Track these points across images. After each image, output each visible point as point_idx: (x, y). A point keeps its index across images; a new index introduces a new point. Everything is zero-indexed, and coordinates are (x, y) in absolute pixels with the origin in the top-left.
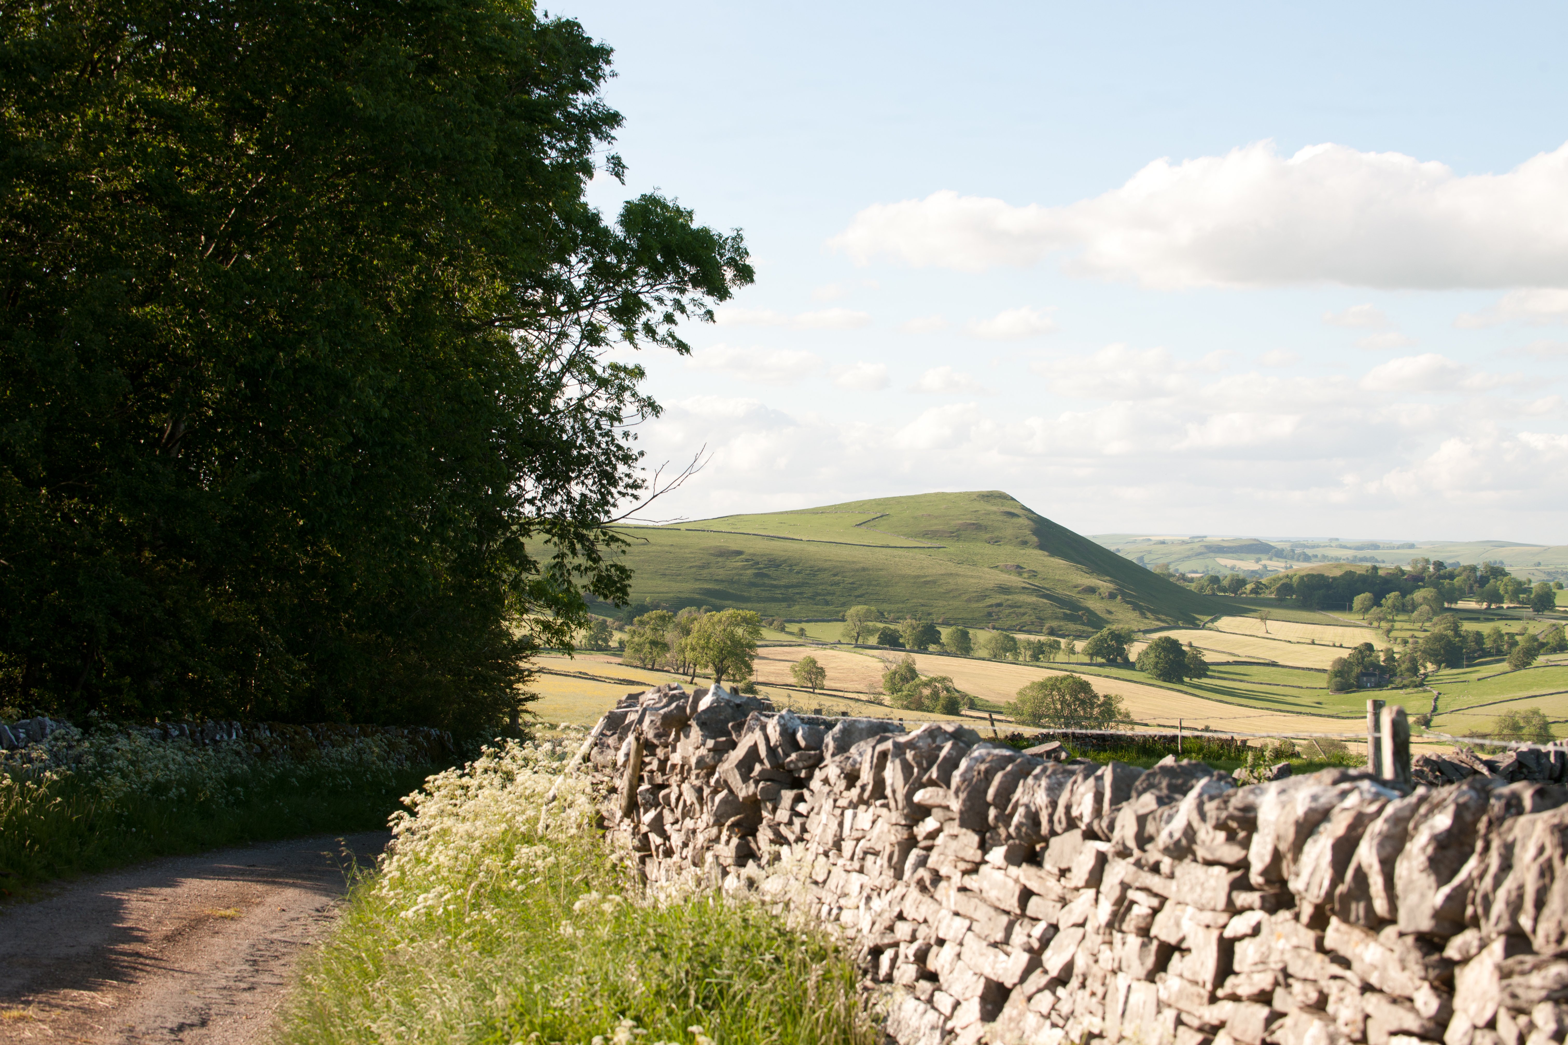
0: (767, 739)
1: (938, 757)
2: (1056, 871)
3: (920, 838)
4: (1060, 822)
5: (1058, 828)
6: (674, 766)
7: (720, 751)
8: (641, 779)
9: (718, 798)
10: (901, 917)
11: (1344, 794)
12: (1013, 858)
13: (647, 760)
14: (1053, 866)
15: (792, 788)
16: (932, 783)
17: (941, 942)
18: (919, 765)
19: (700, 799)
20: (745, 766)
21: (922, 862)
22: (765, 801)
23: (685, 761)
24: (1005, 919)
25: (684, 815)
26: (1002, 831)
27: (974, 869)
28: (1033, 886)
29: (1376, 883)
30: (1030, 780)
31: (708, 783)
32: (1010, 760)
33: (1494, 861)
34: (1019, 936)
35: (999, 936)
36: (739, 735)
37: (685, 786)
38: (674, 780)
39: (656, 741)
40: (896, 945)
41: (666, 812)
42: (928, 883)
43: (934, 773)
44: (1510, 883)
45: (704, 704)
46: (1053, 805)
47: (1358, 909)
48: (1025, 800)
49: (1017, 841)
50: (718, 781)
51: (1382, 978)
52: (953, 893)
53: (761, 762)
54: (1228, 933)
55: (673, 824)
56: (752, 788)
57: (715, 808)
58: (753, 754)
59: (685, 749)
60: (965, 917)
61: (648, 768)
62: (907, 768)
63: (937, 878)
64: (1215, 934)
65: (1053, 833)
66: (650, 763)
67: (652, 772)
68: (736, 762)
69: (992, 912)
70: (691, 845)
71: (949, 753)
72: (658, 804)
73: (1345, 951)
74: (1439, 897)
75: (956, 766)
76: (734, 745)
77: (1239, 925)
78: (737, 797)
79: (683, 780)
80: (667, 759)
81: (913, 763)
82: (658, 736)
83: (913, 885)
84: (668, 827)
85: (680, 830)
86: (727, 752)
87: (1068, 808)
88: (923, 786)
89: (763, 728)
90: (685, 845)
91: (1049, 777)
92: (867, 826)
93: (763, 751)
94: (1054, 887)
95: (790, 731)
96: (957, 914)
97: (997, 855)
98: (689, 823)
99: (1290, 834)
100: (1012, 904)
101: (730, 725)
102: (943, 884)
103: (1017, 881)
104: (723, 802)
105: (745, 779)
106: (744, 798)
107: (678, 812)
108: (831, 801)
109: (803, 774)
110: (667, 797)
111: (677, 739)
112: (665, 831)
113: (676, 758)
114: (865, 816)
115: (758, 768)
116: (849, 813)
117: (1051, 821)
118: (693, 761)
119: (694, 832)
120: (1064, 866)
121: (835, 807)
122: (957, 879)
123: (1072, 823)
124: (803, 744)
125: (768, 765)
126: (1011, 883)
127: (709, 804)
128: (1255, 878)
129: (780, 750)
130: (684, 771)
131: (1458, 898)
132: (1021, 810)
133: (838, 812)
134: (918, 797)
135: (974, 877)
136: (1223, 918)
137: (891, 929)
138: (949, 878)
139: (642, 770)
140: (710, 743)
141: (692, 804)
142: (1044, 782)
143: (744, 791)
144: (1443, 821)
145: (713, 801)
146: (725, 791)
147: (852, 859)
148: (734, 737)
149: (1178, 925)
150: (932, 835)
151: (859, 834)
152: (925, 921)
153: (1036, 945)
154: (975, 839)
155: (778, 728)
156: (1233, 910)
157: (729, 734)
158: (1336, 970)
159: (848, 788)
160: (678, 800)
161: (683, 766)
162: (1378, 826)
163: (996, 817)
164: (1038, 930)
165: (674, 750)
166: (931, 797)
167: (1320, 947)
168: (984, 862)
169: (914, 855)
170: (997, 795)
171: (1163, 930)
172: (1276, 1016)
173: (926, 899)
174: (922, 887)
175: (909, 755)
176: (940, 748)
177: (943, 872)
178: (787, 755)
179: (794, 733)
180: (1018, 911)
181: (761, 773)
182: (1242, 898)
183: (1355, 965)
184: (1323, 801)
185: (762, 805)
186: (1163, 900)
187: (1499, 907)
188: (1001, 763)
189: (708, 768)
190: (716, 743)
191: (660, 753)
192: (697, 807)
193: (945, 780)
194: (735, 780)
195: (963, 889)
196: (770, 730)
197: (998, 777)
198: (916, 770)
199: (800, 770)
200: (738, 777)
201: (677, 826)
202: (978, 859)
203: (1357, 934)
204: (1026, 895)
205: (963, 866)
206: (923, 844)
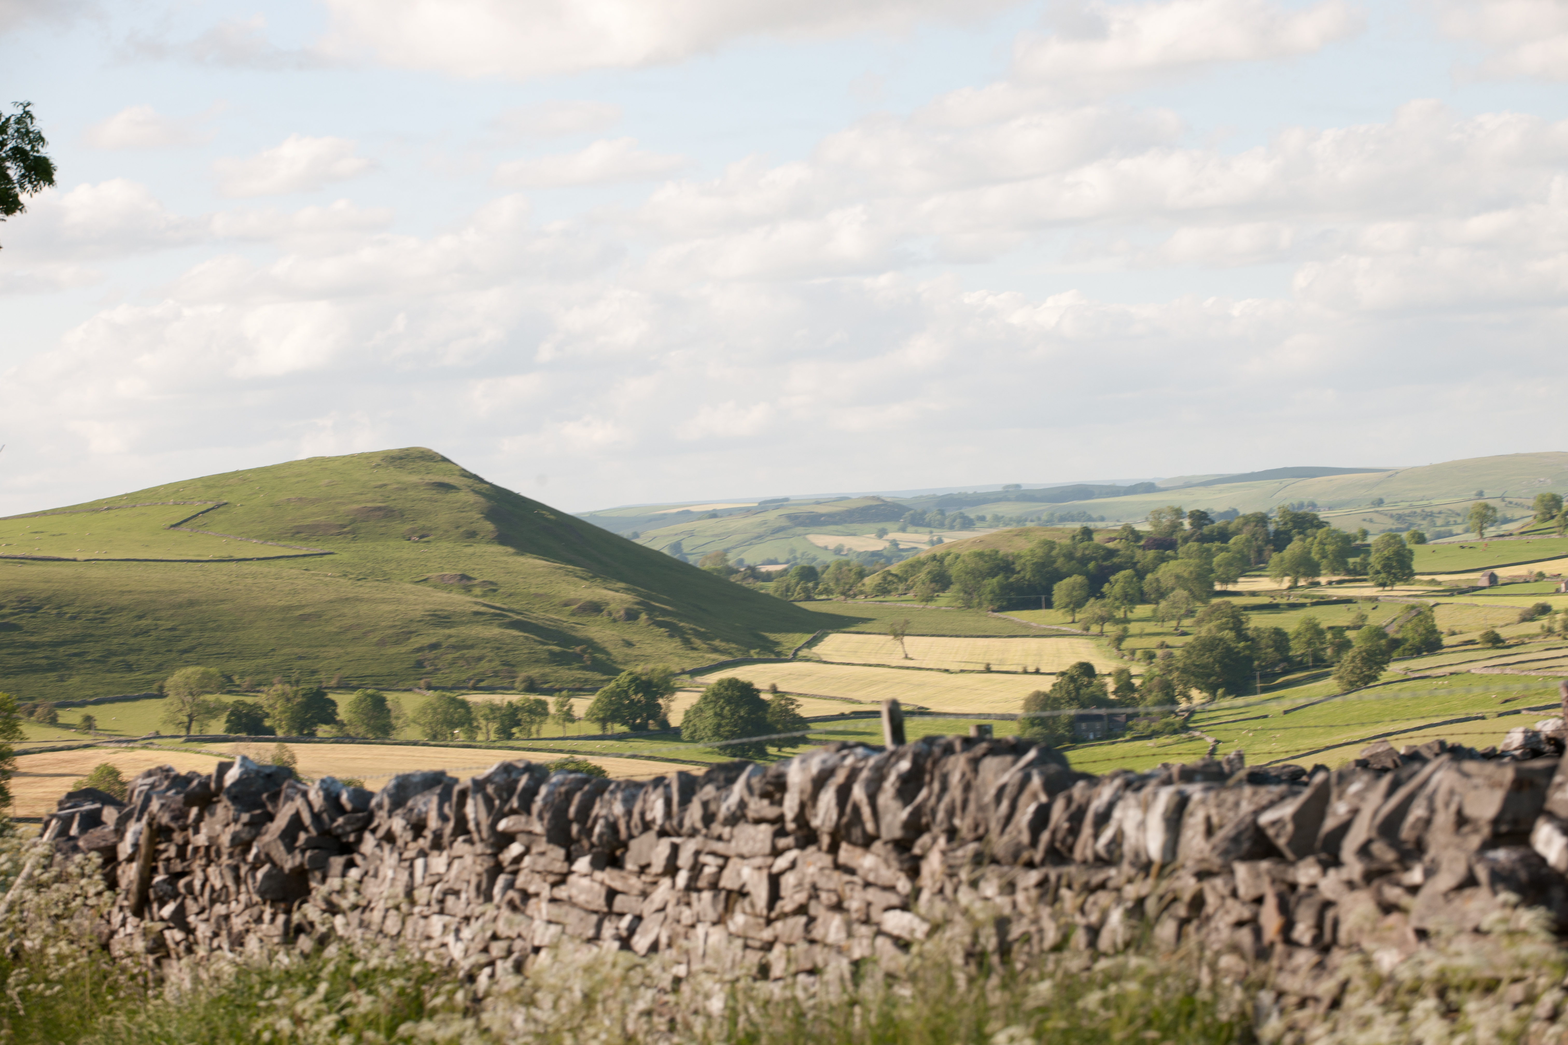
0: (310, 805)
1: (515, 789)
2: (636, 868)
3: (505, 864)
4: (636, 826)
5: (635, 832)
6: (196, 849)
7: (257, 825)
8: (154, 870)
9: (260, 874)
10: (495, 937)
11: (844, 757)
12: (598, 864)
13: (162, 847)
14: (635, 863)
15: (341, 853)
16: (513, 812)
17: (537, 950)
18: (500, 797)
19: (238, 880)
20: (289, 836)
21: (510, 885)
22: (313, 869)
23: (213, 839)
24: (594, 918)
25: (213, 902)
26: (585, 843)
27: (562, 879)
28: (617, 885)
29: (866, 811)
30: (607, 796)
31: (244, 860)
32: (585, 781)
33: (936, 786)
34: (608, 930)
35: (591, 933)
36: (276, 805)
37: (212, 870)
38: (197, 865)
39: (173, 825)
40: (492, 963)
41: (189, 902)
42: (518, 901)
43: (515, 803)
44: (946, 799)
45: (232, 776)
46: (629, 813)
47: (856, 833)
48: (604, 812)
49: (600, 849)
50: (257, 856)
51: (877, 877)
52: (544, 906)
53: (306, 830)
54: (775, 869)
55: (198, 914)
56: (298, 859)
57: (258, 884)
58: (296, 822)
59: (211, 829)
60: (557, 923)
61: (164, 856)
62: (489, 801)
63: (526, 896)
64: (765, 873)
65: (631, 837)
66: (165, 851)
67: (168, 860)
68: (278, 833)
69: (583, 914)
70: (224, 933)
71: (527, 784)
72: (175, 895)
73: (852, 863)
74: (904, 814)
75: (536, 793)
76: (271, 818)
77: (781, 863)
78: (282, 868)
79: (208, 865)
80: (187, 843)
81: (494, 796)
82: (174, 818)
83: (504, 907)
84: (191, 919)
85: (207, 920)
86: (264, 824)
87: (642, 814)
88: (505, 815)
89: (305, 794)
90: (216, 935)
91: (623, 790)
92: (442, 869)
93: (306, 818)
94: (636, 883)
95: (334, 795)
96: (550, 922)
97: (582, 864)
98: (220, 909)
99: (809, 788)
100: (600, 903)
101: (265, 796)
102: (533, 901)
103: (602, 883)
104: (266, 876)
105: (290, 849)
106: (291, 870)
107: (205, 900)
108: (396, 855)
109: (352, 838)
110: (189, 886)
111: (200, 818)
112: (188, 924)
113: (201, 839)
114: (438, 862)
115: (302, 836)
116: (419, 863)
117: (628, 827)
118: (225, 840)
119: (227, 917)
120: (643, 862)
121: (401, 860)
122: (546, 892)
123: (647, 826)
124: (349, 806)
125: (313, 832)
126: (597, 886)
127: (250, 881)
128: (791, 826)
129: (325, 816)
130: (211, 854)
131: (917, 814)
132: (601, 822)
133: (407, 864)
134: (502, 825)
135: (563, 887)
136: (769, 860)
137: (486, 950)
138: (537, 895)
139: (155, 860)
140: (245, 817)
141: (225, 886)
142: (619, 796)
143: (289, 863)
144: (905, 765)
145: (254, 877)
146: (267, 867)
147: (429, 904)
148: (270, 808)
149: (739, 874)
150: (518, 860)
151: (435, 878)
152: (519, 936)
153: (624, 933)
154: (561, 853)
155: (321, 793)
156: (776, 853)
157: (263, 805)
158: (847, 878)
159: (415, 839)
160: (203, 886)
161: (208, 848)
162: (865, 774)
163: (580, 832)
164: (625, 922)
165: (197, 831)
166: (514, 825)
167: (837, 866)
168: (570, 872)
169: (501, 880)
170: (579, 811)
171: (728, 881)
172: (812, 920)
173: (518, 918)
174: (513, 907)
175: (490, 789)
176: (517, 781)
177: (532, 889)
178: (333, 820)
179: (338, 797)
180: (605, 909)
181: (308, 840)
182: (782, 843)
183: (860, 872)
184: (830, 763)
185: (310, 876)
186: (726, 858)
187: (941, 815)
188: (579, 785)
189: (242, 845)
190: (252, 817)
191: (178, 837)
192: (232, 888)
193: (525, 808)
194: (279, 852)
195: (553, 900)
196: (312, 796)
197: (577, 798)
198: (497, 802)
199: (347, 834)
200: (282, 848)
201: (204, 916)
202: (565, 869)
203: (859, 851)
204: (611, 894)
205: (551, 879)
206: (509, 869)
